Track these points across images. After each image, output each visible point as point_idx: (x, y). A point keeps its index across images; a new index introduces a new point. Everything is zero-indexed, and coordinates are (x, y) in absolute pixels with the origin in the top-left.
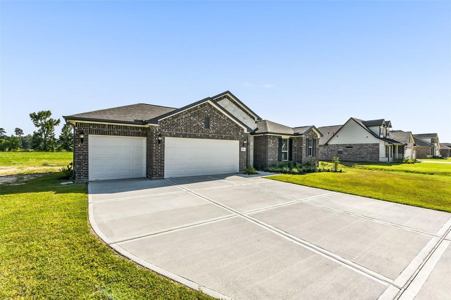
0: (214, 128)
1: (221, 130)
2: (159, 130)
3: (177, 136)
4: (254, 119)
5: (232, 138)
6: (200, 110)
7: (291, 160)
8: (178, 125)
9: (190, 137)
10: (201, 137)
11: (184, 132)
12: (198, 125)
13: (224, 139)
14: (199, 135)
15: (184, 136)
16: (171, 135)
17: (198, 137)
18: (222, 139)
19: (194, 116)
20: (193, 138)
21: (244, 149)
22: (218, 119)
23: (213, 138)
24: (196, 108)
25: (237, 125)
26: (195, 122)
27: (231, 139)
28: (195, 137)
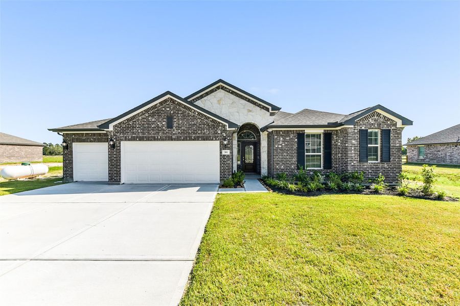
0: (178, 127)
1: (189, 129)
2: (114, 135)
3: (133, 139)
4: (267, 110)
5: (206, 138)
6: (160, 108)
7: (330, 168)
8: (133, 128)
9: (148, 139)
10: (162, 139)
11: (140, 135)
12: (158, 126)
13: (193, 140)
14: (159, 137)
15: (141, 139)
16: (126, 139)
17: (158, 140)
18: (191, 139)
19: (153, 115)
20: (151, 140)
21: (227, 152)
22: (184, 116)
23: (178, 139)
24: (155, 106)
25: (213, 121)
26: (153, 123)
27: (204, 140)
28: (155, 139)
